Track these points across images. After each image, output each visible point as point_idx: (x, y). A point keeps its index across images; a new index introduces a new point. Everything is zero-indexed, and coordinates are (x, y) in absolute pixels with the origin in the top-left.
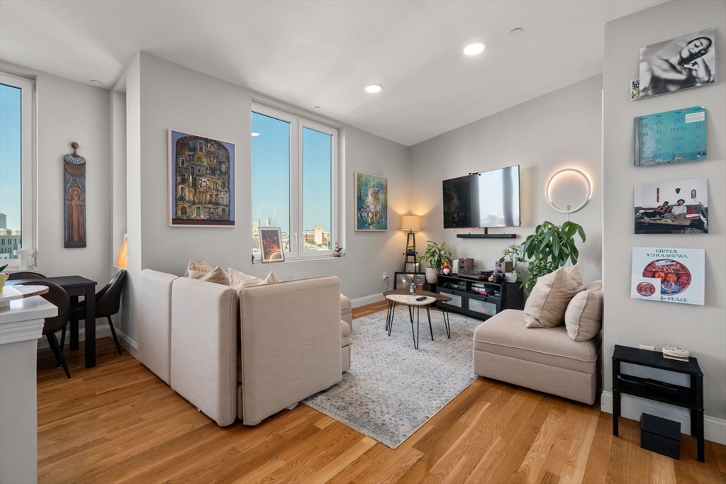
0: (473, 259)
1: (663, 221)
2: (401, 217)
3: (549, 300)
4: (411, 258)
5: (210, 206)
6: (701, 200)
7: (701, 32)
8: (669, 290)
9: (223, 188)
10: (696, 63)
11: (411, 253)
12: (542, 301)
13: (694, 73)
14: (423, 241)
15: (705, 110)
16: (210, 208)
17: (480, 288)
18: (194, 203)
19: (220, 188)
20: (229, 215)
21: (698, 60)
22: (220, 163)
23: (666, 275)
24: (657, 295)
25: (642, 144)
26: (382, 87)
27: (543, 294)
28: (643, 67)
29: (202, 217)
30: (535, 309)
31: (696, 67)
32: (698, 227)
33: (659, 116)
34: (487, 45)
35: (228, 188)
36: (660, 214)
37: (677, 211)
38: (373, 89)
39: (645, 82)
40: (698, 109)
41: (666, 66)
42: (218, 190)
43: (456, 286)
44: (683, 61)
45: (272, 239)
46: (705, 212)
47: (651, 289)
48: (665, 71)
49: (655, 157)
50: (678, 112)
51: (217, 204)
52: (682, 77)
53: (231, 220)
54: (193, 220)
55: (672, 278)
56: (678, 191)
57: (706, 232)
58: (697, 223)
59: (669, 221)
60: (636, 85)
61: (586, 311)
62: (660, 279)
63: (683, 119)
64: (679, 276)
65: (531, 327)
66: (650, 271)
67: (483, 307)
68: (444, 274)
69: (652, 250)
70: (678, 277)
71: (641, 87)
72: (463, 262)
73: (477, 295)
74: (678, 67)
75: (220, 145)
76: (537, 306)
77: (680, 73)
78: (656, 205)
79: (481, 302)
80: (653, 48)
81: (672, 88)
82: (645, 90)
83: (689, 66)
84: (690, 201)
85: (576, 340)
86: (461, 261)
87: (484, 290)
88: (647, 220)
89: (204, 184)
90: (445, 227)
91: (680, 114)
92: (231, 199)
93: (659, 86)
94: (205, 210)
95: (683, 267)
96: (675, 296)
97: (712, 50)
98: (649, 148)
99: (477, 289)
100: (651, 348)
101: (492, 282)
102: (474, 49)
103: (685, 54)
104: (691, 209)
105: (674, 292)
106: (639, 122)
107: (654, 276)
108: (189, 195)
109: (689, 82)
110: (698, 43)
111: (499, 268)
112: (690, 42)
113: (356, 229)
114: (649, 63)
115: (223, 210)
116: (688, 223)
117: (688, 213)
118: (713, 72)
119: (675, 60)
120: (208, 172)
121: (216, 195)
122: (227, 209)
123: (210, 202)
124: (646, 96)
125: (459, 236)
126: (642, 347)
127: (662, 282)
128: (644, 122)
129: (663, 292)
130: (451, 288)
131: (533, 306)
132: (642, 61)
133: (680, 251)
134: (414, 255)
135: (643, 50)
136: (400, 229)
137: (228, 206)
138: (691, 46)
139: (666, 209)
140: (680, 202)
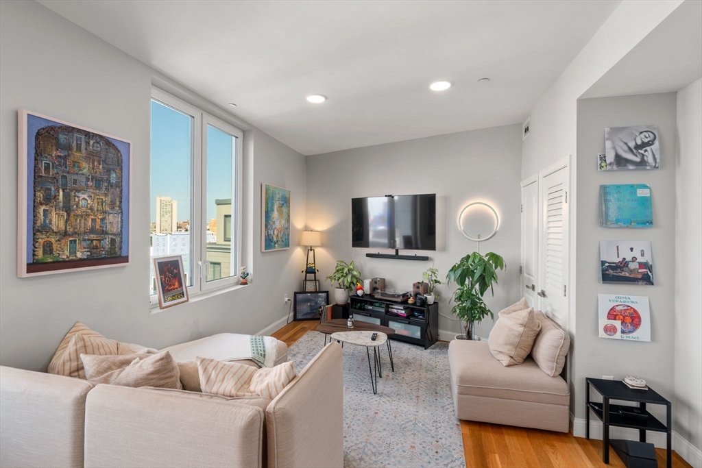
0: (384, 279)
1: (623, 274)
2: (300, 232)
3: (523, 338)
4: (311, 276)
5: (93, 236)
6: (647, 258)
7: (648, 127)
8: (627, 330)
9: (113, 208)
10: (646, 151)
11: (310, 270)
12: (517, 340)
13: (645, 158)
14: (324, 258)
15: (649, 188)
16: (92, 241)
17: (399, 310)
18: (66, 234)
19: (108, 209)
20: (121, 248)
21: (648, 148)
22: (109, 171)
23: (624, 317)
24: (618, 335)
25: (607, 208)
26: (326, 98)
27: (517, 333)
28: (608, 144)
29: (79, 255)
30: (509, 347)
31: (646, 153)
32: (647, 280)
33: (618, 187)
34: (453, 84)
35: (120, 207)
36: (621, 268)
37: (633, 266)
38: (316, 100)
39: (610, 158)
40: (645, 187)
41: (626, 148)
42: (105, 212)
43: (370, 308)
44: (638, 147)
45: (171, 272)
46: (650, 268)
47: (614, 330)
48: (625, 151)
49: (617, 221)
50: (632, 186)
51: (105, 233)
52: (638, 159)
53: (124, 254)
54: (64, 261)
55: (628, 320)
56: (632, 249)
57: (653, 284)
58: (645, 277)
59: (627, 274)
60: (603, 158)
61: (563, 350)
62: (620, 322)
63: (636, 193)
64: (633, 318)
65: (509, 366)
66: (612, 315)
67: (405, 329)
68: (358, 296)
69: (613, 297)
70: (631, 319)
71: (608, 162)
72: (376, 283)
73: (397, 318)
74: (635, 151)
75: (108, 142)
76: (511, 344)
77: (636, 156)
78: (617, 260)
79: (403, 325)
80: (615, 131)
81: (631, 167)
82: (610, 164)
83: (642, 152)
84: (640, 259)
85: (554, 377)
86: (374, 282)
87: (403, 312)
88: (611, 272)
89: (82, 203)
90: (354, 246)
91: (633, 188)
92: (124, 224)
93: (620, 161)
94: (84, 244)
95: (635, 311)
96: (631, 335)
97: (657, 142)
98: (613, 213)
99: (395, 311)
100: (610, 378)
101: (412, 304)
102: (440, 86)
103: (639, 142)
104: (642, 265)
105: (630, 332)
106: (604, 190)
107: (615, 319)
108: (57, 221)
109: (642, 163)
110: (647, 134)
111: (417, 290)
112: (641, 133)
113: (263, 250)
114: (613, 143)
115: (113, 241)
116: (640, 276)
117: (640, 268)
118: (658, 161)
119: (632, 144)
120: (90, 183)
121: (103, 220)
122: (118, 240)
123: (92, 231)
124: (612, 171)
125: (368, 255)
126: (605, 377)
127: (622, 323)
128: (608, 190)
129: (623, 332)
130: (364, 309)
131: (506, 344)
132: (608, 139)
133: (633, 298)
134: (315, 273)
135: (607, 130)
136: (299, 245)
137: (120, 234)
138: (642, 135)
139: (624, 264)
140: (634, 259)
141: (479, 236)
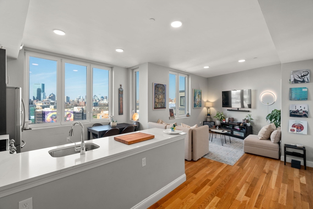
0: (233, 118)
1: (297, 114)
6: (306, 109)
7: (306, 70)
8: (298, 131)
10: (305, 77)
13: (304, 80)
15: (307, 88)
17: (237, 128)
19: (163, 98)
20: (165, 106)
21: (306, 77)
22: (163, 91)
23: (298, 127)
24: (295, 132)
25: (291, 95)
26: (209, 67)
27: (264, 131)
28: (292, 76)
31: (305, 78)
32: (305, 116)
33: (296, 88)
34: (246, 60)
35: (165, 98)
36: (296, 112)
37: (300, 112)
39: (292, 80)
40: (305, 88)
41: (298, 77)
43: (228, 127)
44: (302, 76)
45: (172, 112)
46: (307, 113)
47: (294, 130)
48: (297, 78)
49: (295, 98)
50: (301, 88)
51: (162, 103)
52: (302, 80)
56: (301, 107)
57: (307, 117)
58: (305, 115)
59: (298, 114)
60: (290, 80)
63: (302, 90)
65: (261, 139)
66: (294, 126)
69: (294, 121)
70: (301, 127)
71: (291, 81)
72: (230, 119)
73: (236, 130)
74: (301, 78)
76: (263, 134)
77: (301, 79)
78: (295, 110)
79: (238, 132)
80: (294, 72)
81: (299, 82)
82: (292, 82)
83: (303, 78)
84: (303, 110)
85: (274, 143)
87: (239, 128)
88: (293, 113)
89: (160, 97)
90: (223, 107)
91: (301, 89)
92: (165, 101)
93: (296, 81)
95: (302, 125)
97: (309, 75)
98: (293, 96)
100: (294, 145)
101: (242, 126)
102: (242, 61)
103: (302, 75)
104: (304, 112)
105: (300, 131)
106: (291, 89)
109: (303, 81)
110: (305, 73)
111: (244, 121)
112: (304, 72)
114: (293, 75)
116: (303, 115)
117: (303, 112)
118: (309, 80)
119: (300, 76)
120: (161, 93)
121: (162, 100)
122: (164, 104)
124: (293, 83)
125: (228, 110)
126: (291, 144)
127: (297, 129)
128: (292, 89)
130: (226, 127)
132: (292, 74)
133: (301, 121)
135: (292, 72)
136: (205, 106)
138: (304, 73)
139: (298, 111)
140: (301, 110)
141: (268, 103)
